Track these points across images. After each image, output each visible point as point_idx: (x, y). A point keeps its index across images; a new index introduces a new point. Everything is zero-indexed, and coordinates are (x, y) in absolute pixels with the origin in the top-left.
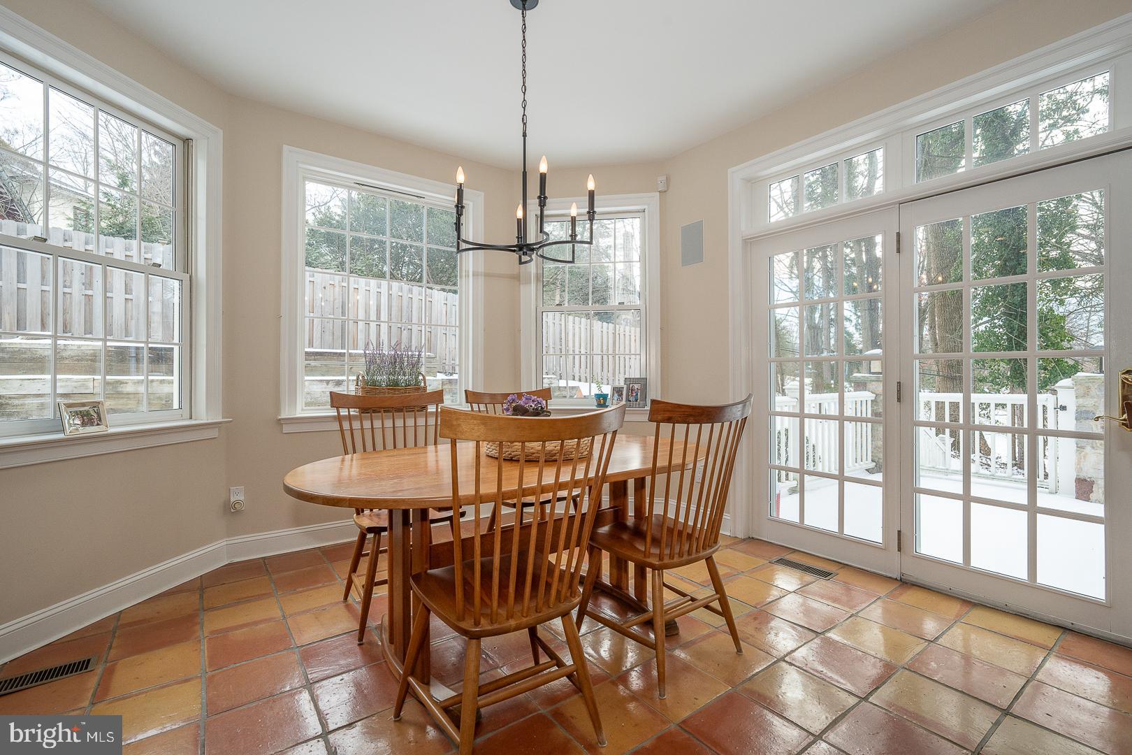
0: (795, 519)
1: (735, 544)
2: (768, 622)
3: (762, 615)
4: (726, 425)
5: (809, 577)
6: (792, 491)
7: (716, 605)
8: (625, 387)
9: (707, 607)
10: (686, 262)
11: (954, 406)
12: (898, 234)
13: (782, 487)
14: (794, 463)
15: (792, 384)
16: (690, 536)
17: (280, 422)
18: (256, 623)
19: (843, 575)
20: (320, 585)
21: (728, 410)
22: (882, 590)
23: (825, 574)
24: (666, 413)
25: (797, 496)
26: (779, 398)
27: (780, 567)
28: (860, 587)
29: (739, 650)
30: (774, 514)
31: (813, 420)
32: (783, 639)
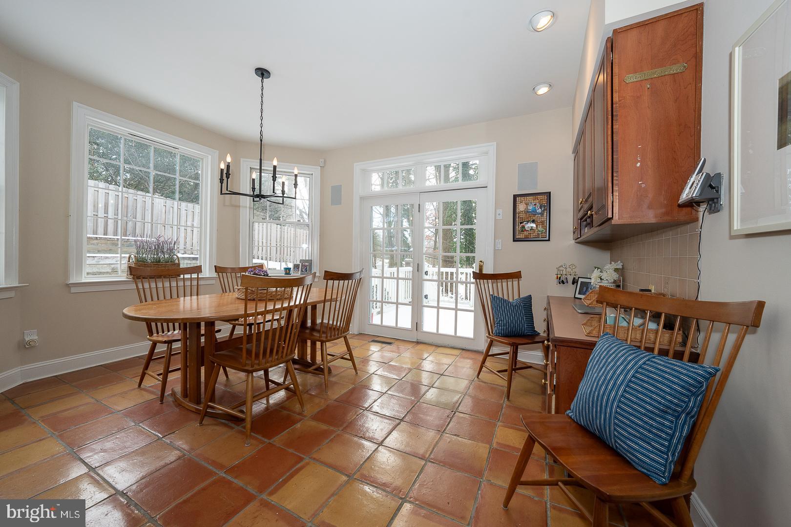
0: (379, 323)
1: (353, 336)
2: (368, 363)
3: (366, 361)
4: (354, 281)
5: (384, 345)
6: (378, 313)
7: (348, 356)
8: (301, 264)
9: (342, 358)
10: (333, 204)
11: (452, 274)
12: (419, 205)
13: (374, 311)
14: (379, 299)
15: (379, 263)
16: (338, 329)
17: (69, 286)
18: (77, 407)
19: (397, 343)
20: (115, 383)
21: (354, 275)
22: (410, 346)
23: (390, 343)
24: (330, 276)
25: (380, 315)
26: (373, 270)
27: (372, 343)
28: (402, 347)
29: (357, 373)
30: (371, 322)
31: (388, 280)
32: (372, 367)
